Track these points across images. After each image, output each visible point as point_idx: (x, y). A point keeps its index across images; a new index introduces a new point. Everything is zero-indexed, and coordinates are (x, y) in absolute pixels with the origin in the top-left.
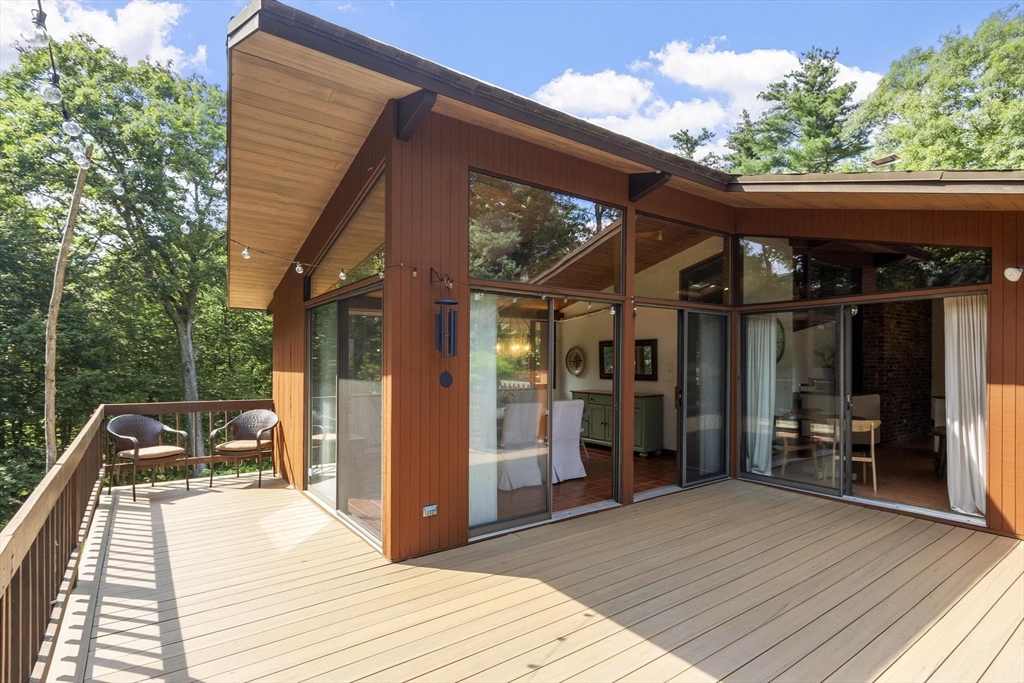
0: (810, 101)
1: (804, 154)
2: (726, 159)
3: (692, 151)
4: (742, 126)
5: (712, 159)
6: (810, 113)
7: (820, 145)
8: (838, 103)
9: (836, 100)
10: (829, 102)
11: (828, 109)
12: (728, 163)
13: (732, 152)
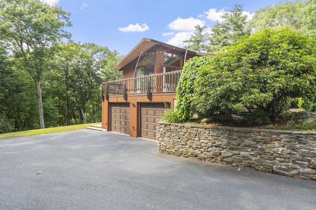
0: (235, 19)
1: (232, 36)
2: (211, 35)
3: (201, 32)
4: (216, 25)
5: (207, 35)
6: (234, 24)
7: (237, 33)
8: (242, 21)
9: (242, 20)
10: (240, 20)
11: (240, 23)
12: (212, 36)
13: (213, 33)
